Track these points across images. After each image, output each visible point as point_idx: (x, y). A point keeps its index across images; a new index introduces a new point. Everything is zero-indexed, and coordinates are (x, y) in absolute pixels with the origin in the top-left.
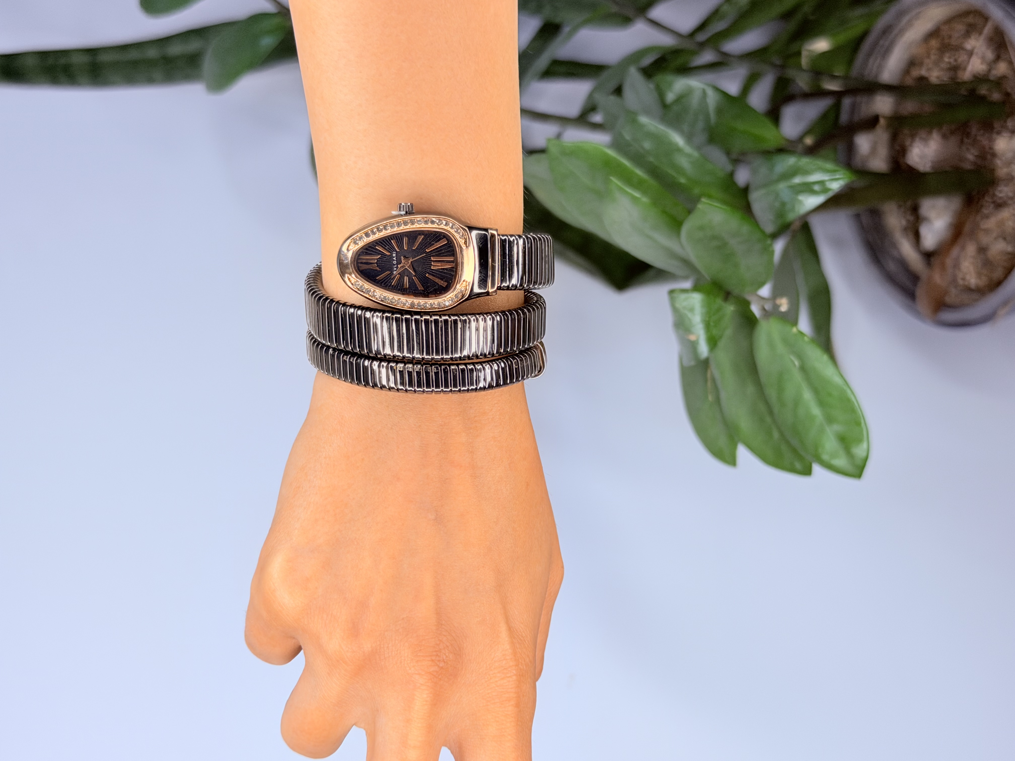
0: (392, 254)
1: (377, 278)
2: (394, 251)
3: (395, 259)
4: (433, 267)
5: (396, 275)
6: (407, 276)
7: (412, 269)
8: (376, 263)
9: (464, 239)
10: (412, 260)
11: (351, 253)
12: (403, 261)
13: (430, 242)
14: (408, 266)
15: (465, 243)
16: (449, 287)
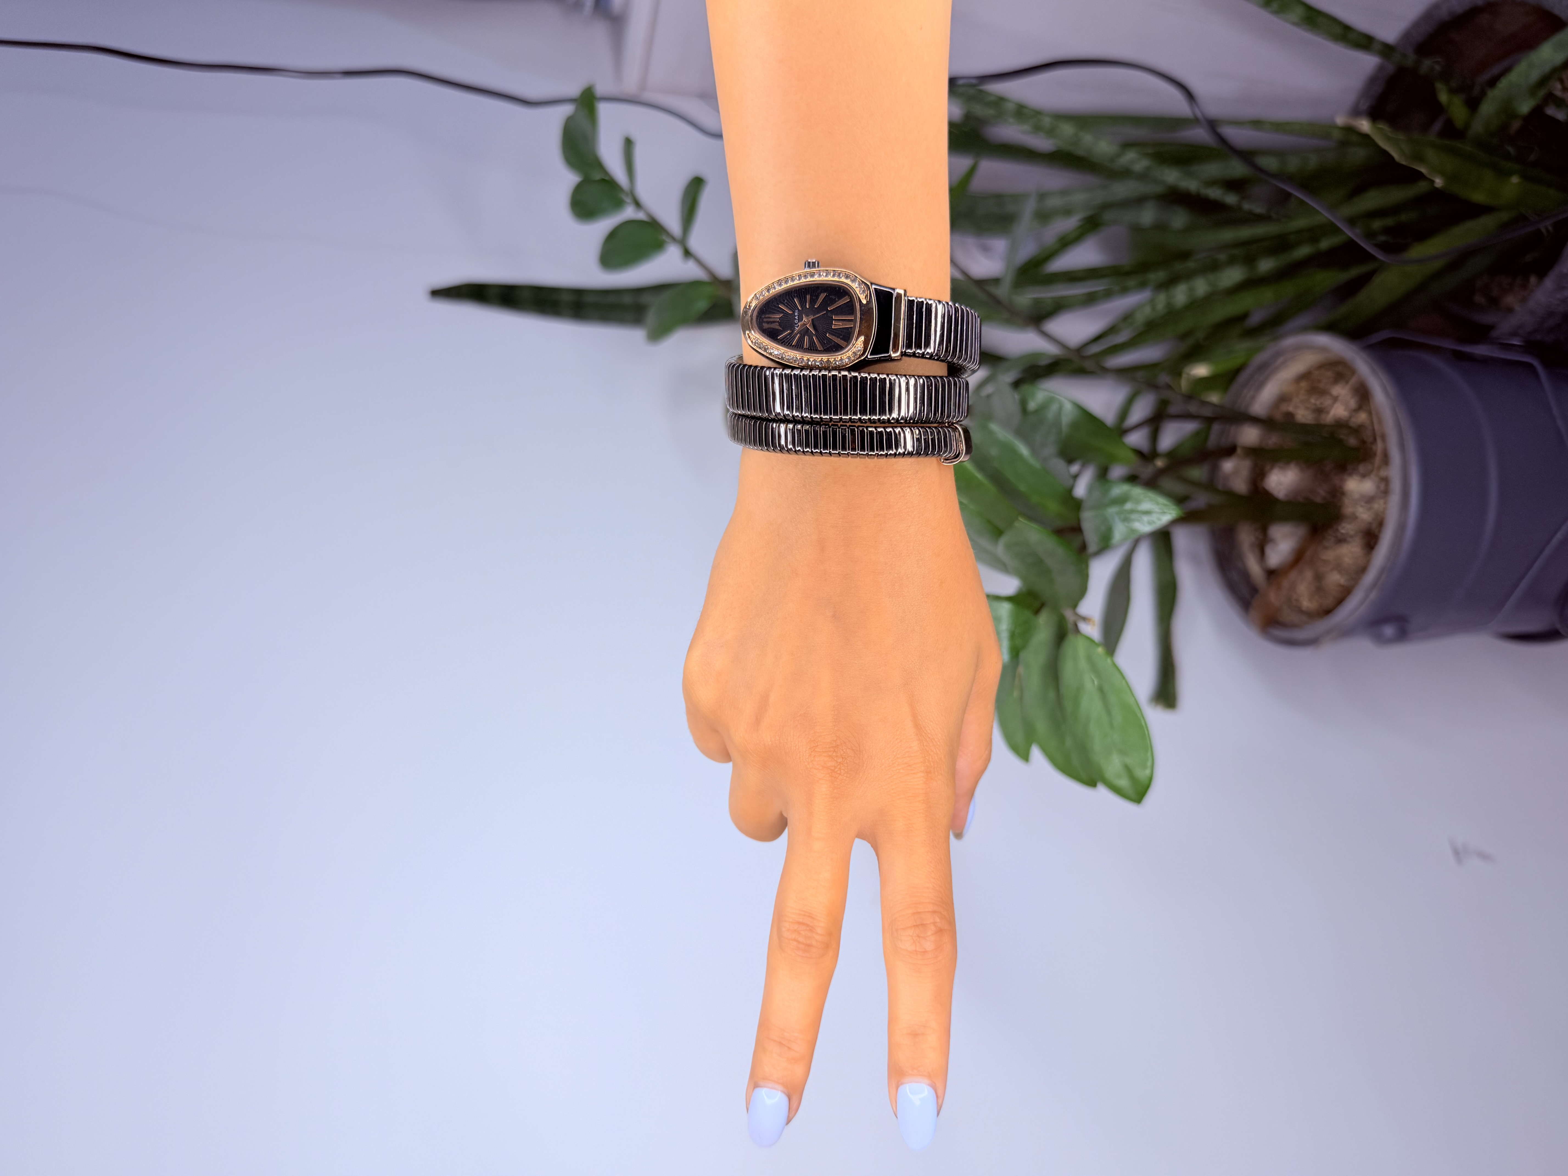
0: (794, 312)
1: (778, 338)
2: (796, 310)
3: (796, 318)
4: (834, 327)
5: (797, 334)
6: (807, 334)
7: (812, 328)
8: (778, 322)
9: (865, 295)
10: (814, 317)
11: (752, 308)
12: (804, 320)
13: (833, 297)
14: (808, 325)
15: (865, 298)
16: (847, 346)
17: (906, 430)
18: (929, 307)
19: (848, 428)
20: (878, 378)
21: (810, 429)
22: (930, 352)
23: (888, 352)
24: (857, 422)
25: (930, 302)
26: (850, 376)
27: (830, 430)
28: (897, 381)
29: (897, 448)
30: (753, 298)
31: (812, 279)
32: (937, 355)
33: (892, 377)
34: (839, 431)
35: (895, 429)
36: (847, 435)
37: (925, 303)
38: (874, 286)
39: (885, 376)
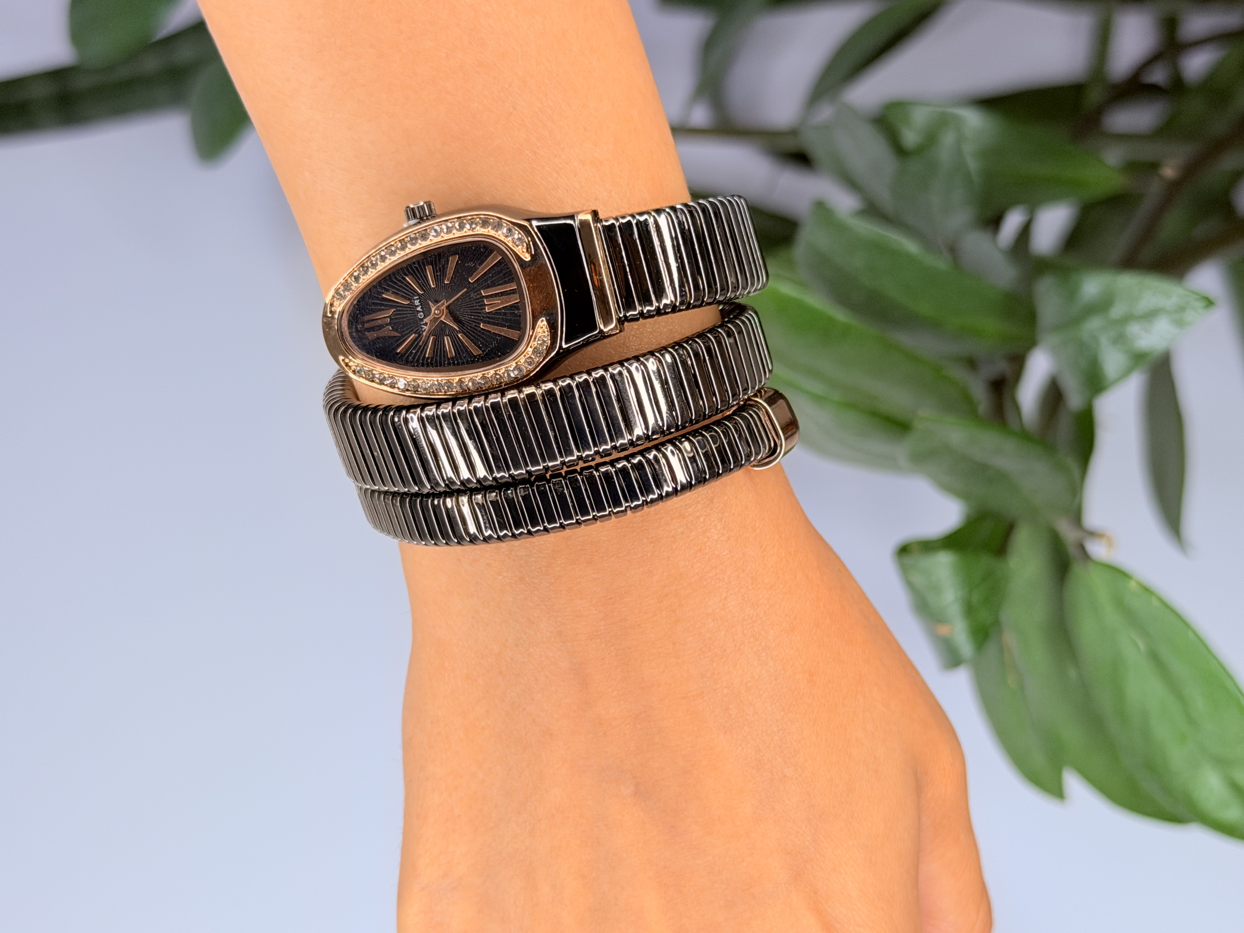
0: (412, 301)
1: (398, 351)
2: (415, 295)
3: (419, 309)
4: (488, 309)
5: (429, 337)
6: (447, 335)
7: (451, 321)
8: (390, 324)
9: (525, 245)
10: (448, 303)
11: (336, 316)
12: (433, 310)
13: (471, 264)
14: (443, 317)
15: (527, 251)
16: (521, 338)
17: (666, 449)
18: (643, 227)
19: (564, 478)
20: (591, 380)
21: (499, 498)
22: (668, 302)
23: (594, 327)
24: (577, 464)
25: (642, 219)
26: (541, 392)
27: (533, 491)
28: (625, 373)
29: (659, 486)
30: (334, 297)
31: (425, 243)
32: (682, 303)
33: (614, 369)
34: (550, 487)
35: (647, 455)
36: (566, 491)
37: (634, 222)
38: (535, 223)
39: (601, 372)
